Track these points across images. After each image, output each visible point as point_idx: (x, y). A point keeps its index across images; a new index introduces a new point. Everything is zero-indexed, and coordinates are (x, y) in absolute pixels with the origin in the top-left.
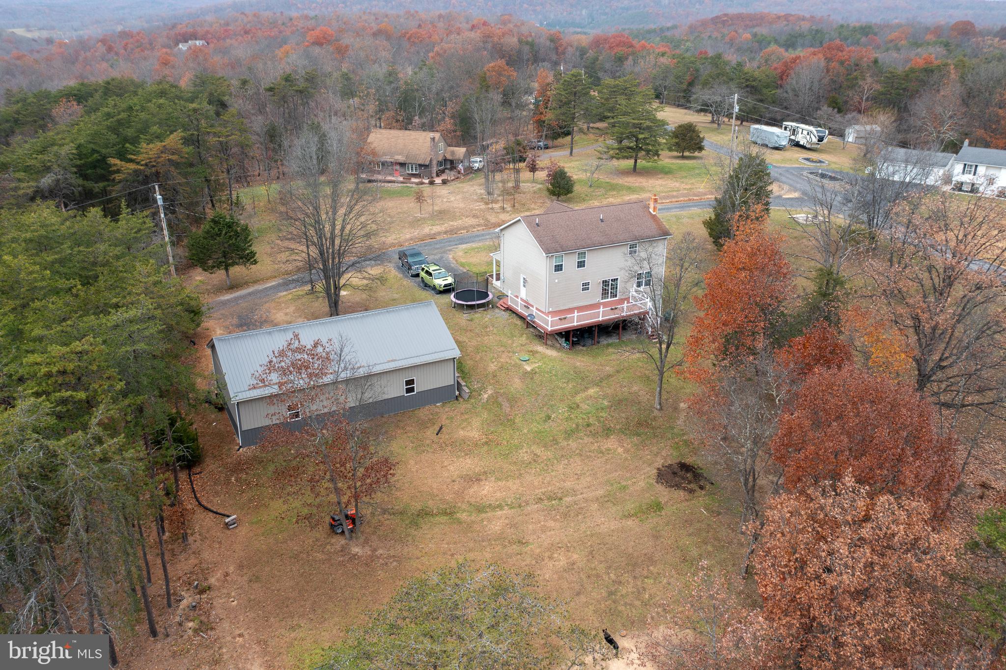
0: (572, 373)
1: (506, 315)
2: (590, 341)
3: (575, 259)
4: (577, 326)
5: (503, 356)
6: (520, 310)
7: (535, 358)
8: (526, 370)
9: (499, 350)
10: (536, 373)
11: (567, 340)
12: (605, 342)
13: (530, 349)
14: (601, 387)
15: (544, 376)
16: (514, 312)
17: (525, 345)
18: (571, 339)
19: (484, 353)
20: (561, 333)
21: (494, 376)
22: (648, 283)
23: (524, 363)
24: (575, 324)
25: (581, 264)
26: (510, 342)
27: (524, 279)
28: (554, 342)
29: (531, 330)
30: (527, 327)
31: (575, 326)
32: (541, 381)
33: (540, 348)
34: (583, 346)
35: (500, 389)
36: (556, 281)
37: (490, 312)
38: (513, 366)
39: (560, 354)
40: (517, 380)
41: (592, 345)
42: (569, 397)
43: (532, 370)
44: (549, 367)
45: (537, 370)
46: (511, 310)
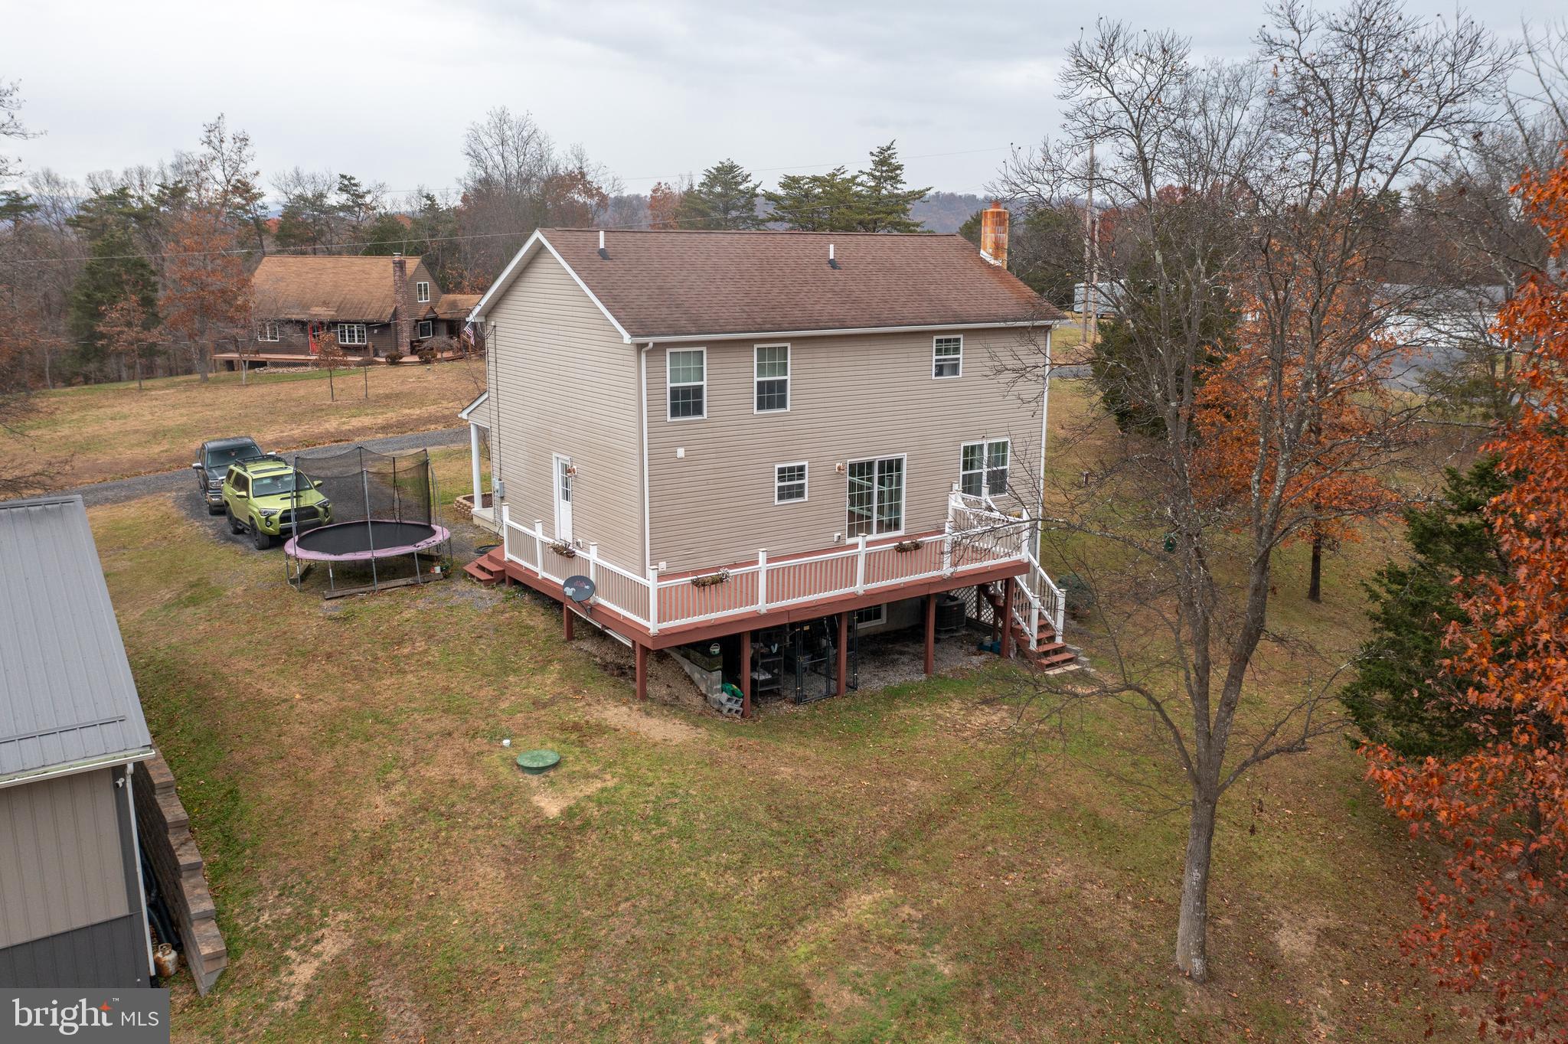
0: (761, 815)
1: (490, 598)
2: (818, 685)
3: (750, 373)
4: (771, 615)
5: (446, 753)
6: (542, 574)
7: (589, 754)
8: (538, 812)
9: (431, 727)
10: (586, 825)
11: (731, 674)
12: (877, 685)
13: (573, 717)
14: (906, 881)
15: (628, 843)
16: (526, 588)
17: (552, 702)
18: (747, 674)
19: (355, 746)
20: (702, 647)
21: (377, 855)
22: (998, 482)
23: (534, 780)
24: (762, 606)
25: (771, 396)
26: (488, 692)
27: (567, 470)
28: (680, 688)
29: (587, 646)
30: (571, 637)
31: (758, 617)
32: (612, 869)
33: (618, 714)
34: (797, 701)
35: (394, 923)
36: (681, 452)
37: (431, 590)
38: (482, 797)
39: (703, 733)
40: (487, 872)
41: (829, 695)
42: (756, 948)
43: (568, 813)
44: (652, 793)
45: (594, 811)
46: (515, 582)
